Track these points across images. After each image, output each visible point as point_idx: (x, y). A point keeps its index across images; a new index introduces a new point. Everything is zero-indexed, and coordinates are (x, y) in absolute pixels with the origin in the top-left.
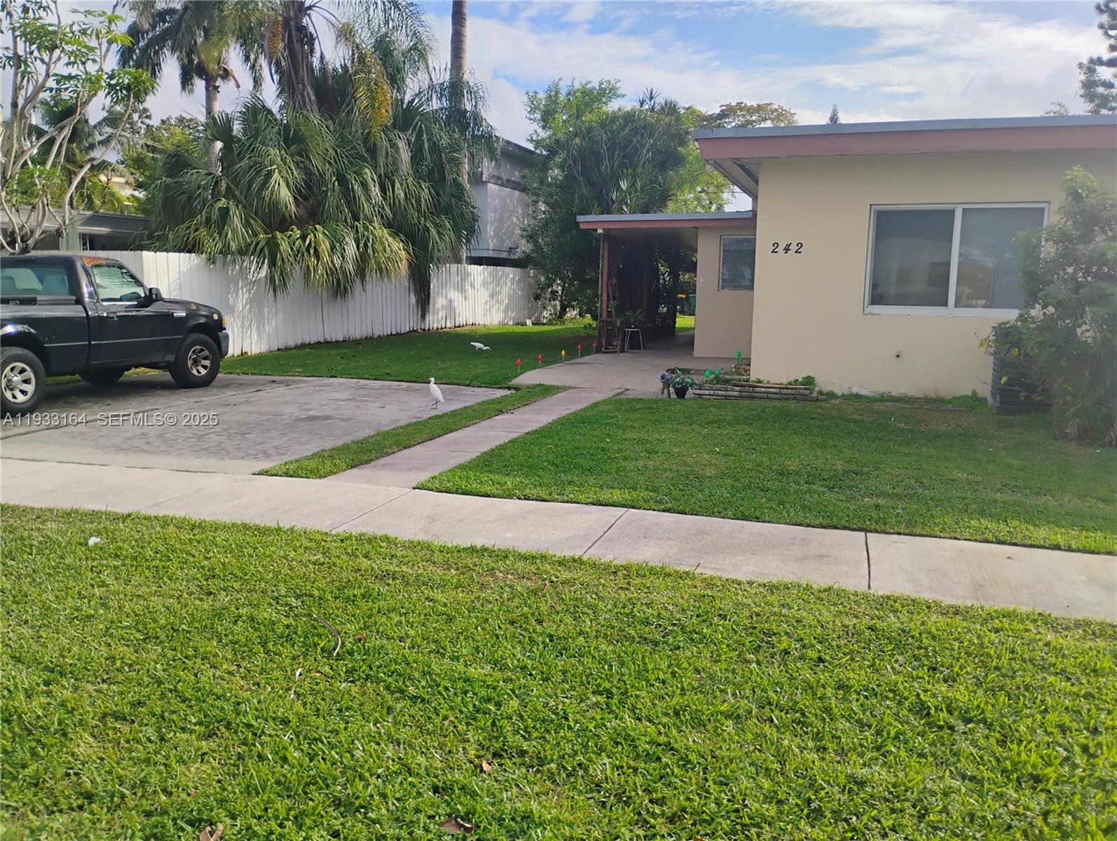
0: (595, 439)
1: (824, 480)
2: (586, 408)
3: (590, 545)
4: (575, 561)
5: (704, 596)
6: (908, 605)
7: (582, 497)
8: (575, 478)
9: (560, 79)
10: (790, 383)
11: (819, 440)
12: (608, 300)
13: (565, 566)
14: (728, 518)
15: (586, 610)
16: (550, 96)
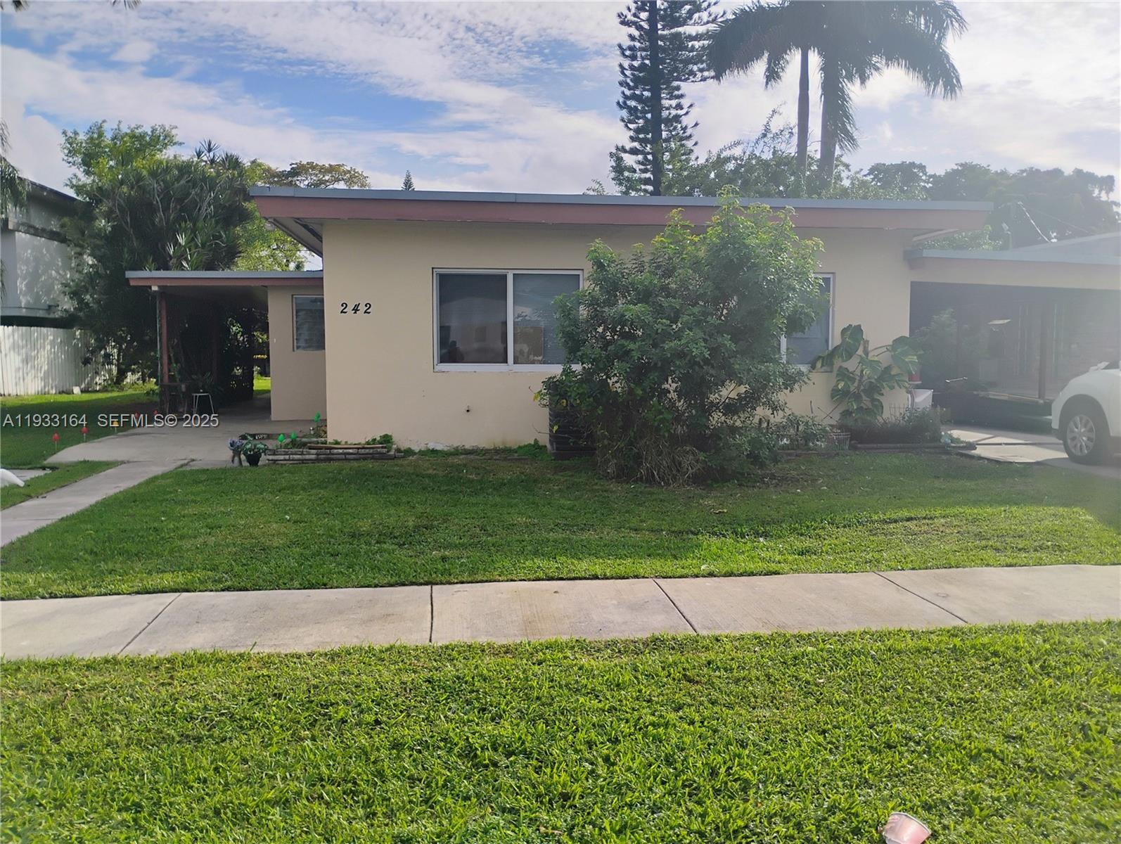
0: (147, 519)
1: (395, 537)
2: (140, 485)
3: (130, 640)
4: (107, 661)
5: (259, 677)
6: (465, 651)
7: (124, 587)
8: (118, 566)
9: (104, 121)
10: (368, 443)
11: (393, 498)
12: (170, 363)
13: (95, 669)
14: (294, 589)
15: (117, 716)
16: (92, 138)
